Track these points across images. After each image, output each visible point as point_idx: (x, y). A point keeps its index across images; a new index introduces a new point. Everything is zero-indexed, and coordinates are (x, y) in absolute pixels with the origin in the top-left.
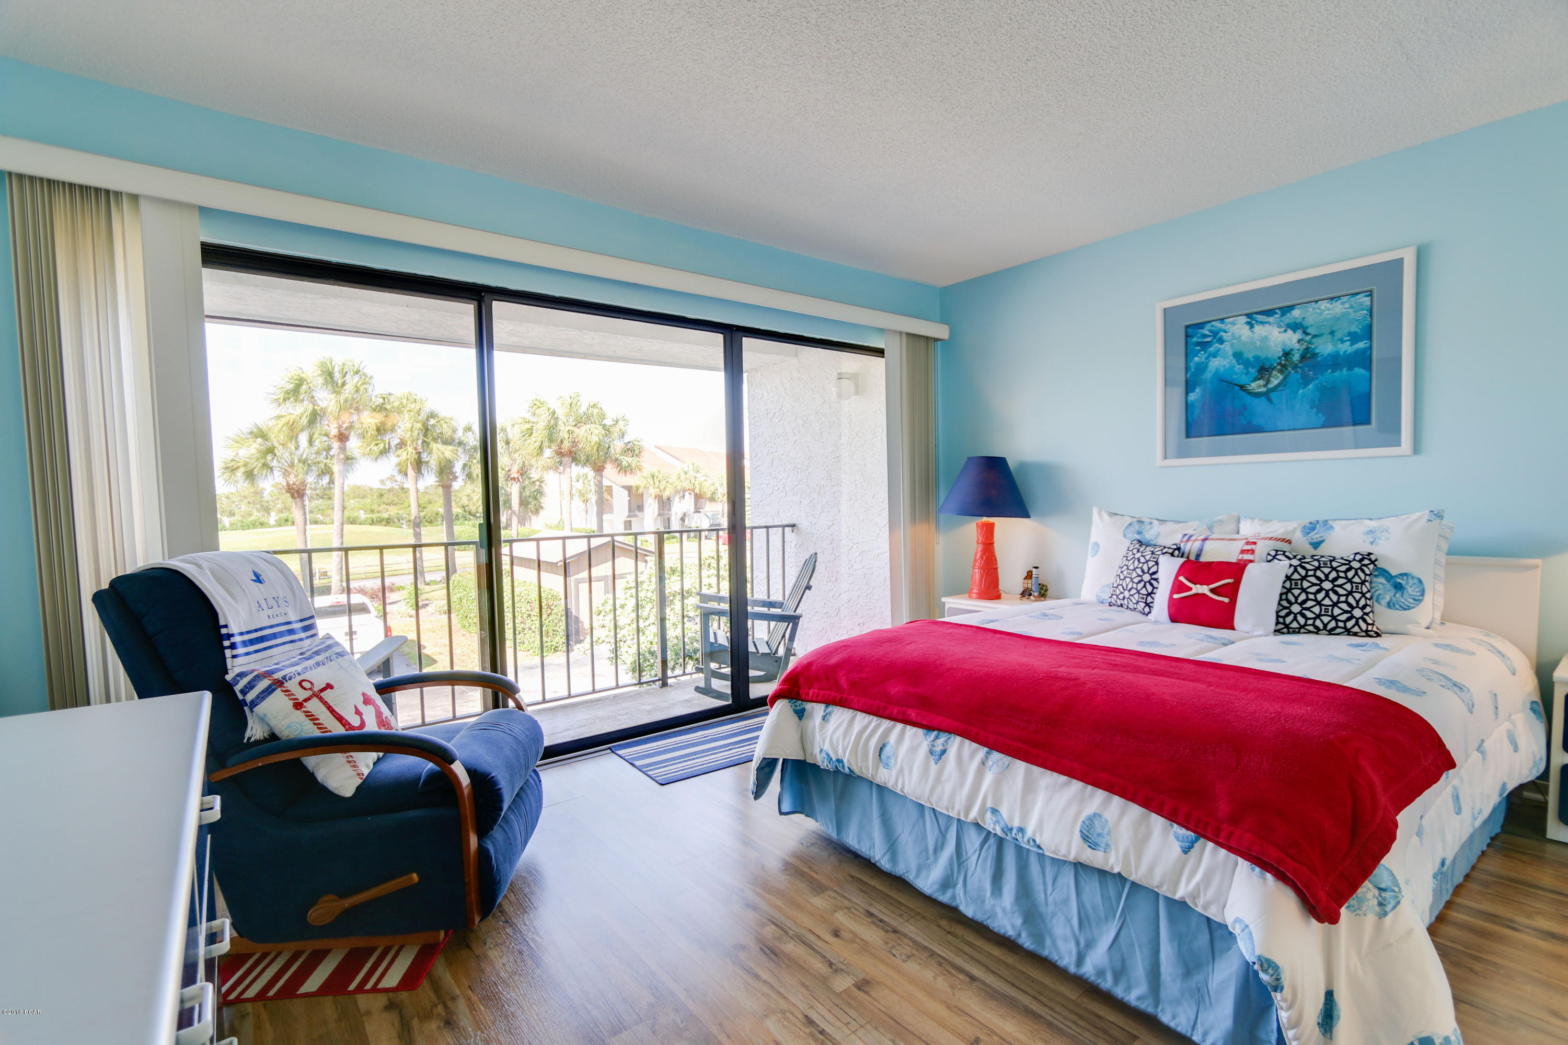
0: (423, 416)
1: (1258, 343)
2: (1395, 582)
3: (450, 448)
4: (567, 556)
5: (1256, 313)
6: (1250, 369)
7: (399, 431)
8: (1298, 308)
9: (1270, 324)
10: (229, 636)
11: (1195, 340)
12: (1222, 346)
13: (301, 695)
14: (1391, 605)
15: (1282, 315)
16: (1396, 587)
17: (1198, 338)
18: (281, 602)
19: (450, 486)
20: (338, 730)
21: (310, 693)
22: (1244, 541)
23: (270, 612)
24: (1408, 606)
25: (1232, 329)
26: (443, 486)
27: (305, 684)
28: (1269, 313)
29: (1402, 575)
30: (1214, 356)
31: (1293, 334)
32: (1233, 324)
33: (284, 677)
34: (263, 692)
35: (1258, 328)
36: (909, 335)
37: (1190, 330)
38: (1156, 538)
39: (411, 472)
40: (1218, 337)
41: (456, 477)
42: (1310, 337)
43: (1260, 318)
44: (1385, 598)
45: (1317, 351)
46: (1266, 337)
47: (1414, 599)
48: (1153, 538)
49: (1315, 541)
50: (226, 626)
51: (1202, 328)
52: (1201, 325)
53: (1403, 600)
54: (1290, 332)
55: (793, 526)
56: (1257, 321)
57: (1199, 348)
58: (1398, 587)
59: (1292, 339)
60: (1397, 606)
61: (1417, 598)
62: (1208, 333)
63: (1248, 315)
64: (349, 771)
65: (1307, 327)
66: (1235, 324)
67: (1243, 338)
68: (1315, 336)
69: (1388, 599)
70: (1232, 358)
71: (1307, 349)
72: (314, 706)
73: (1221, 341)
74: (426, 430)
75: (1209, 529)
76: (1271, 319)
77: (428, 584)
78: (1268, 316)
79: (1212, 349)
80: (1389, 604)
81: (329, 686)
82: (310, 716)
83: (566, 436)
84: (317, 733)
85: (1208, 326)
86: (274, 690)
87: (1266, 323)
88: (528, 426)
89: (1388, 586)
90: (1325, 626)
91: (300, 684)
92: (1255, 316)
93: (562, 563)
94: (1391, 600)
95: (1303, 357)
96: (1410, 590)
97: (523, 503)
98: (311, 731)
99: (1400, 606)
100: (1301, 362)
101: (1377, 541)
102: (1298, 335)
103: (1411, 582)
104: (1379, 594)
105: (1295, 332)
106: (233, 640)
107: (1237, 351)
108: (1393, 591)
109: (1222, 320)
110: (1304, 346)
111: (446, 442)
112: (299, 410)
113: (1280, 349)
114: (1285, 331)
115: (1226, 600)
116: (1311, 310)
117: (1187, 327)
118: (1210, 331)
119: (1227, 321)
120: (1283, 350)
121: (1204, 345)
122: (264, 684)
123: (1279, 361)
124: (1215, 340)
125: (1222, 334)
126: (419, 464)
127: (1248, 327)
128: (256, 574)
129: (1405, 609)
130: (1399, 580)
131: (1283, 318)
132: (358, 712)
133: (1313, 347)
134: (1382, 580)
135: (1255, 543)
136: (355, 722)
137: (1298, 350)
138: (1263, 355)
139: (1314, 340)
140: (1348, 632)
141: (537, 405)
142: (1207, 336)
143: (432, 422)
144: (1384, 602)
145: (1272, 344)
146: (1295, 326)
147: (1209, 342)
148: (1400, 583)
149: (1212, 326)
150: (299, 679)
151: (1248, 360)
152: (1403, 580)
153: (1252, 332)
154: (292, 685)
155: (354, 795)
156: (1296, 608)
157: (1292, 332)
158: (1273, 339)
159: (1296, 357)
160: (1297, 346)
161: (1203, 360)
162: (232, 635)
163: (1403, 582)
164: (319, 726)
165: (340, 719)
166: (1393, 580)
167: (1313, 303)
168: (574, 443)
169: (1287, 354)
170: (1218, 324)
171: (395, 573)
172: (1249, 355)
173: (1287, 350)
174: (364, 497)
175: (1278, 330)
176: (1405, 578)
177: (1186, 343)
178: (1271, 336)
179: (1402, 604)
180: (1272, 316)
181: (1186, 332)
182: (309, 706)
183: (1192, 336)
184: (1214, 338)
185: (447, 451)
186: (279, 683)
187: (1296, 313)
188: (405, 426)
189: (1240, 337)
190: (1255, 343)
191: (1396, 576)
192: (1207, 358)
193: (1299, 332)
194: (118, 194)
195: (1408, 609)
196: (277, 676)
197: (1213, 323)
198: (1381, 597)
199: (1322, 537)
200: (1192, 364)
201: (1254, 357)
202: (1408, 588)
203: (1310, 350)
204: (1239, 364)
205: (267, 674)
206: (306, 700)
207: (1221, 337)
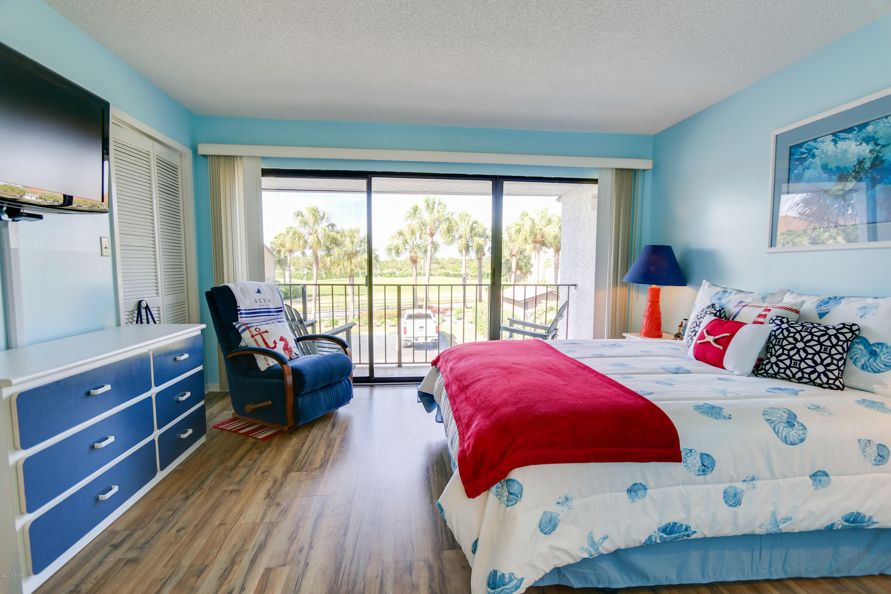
0: (470, 223)
1: (840, 155)
2: (871, 349)
3: (483, 239)
4: (526, 298)
5: (840, 132)
6: (832, 177)
7: (460, 231)
8: (872, 125)
9: (849, 139)
10: (240, 310)
11: (796, 157)
12: (814, 160)
13: (255, 333)
14: (865, 367)
15: (859, 131)
16: (871, 353)
17: (798, 155)
18: (266, 301)
19: (482, 259)
20: (263, 346)
21: (258, 333)
22: (764, 309)
23: (260, 304)
24: (879, 370)
25: (821, 147)
26: (478, 259)
27: (257, 330)
28: (849, 130)
29: (878, 344)
30: (808, 169)
31: (867, 146)
32: (823, 142)
33: (251, 326)
34: (243, 330)
35: (840, 144)
36: (617, 169)
37: (793, 150)
38: (727, 303)
39: (464, 252)
40: (811, 153)
41: (485, 254)
42: (880, 147)
43: (842, 135)
44: (861, 362)
45: (884, 158)
46: (846, 151)
47: (885, 365)
48: (725, 303)
49: (823, 312)
50: (239, 307)
51: (801, 148)
52: (800, 145)
53: (874, 364)
54: (864, 144)
55: (575, 285)
56: (839, 138)
57: (798, 163)
58: (873, 354)
59: (865, 150)
60: (869, 369)
61: (887, 364)
62: (805, 151)
63: (834, 134)
64: (264, 362)
65: (878, 139)
66: (824, 142)
67: (829, 153)
68: (884, 146)
69: (863, 362)
70: (820, 169)
71: (877, 158)
72: (258, 338)
73: (813, 156)
74: (472, 229)
75: (763, 299)
76: (850, 136)
77: (468, 308)
78: (848, 133)
79: (807, 163)
80: (863, 366)
81: (267, 332)
82: (255, 340)
83: (538, 232)
84: (256, 346)
85: (805, 146)
86: (246, 330)
87: (847, 139)
88: (518, 227)
89: (865, 352)
90: (794, 375)
91: (255, 329)
92: (838, 134)
93: (524, 302)
94: (865, 363)
95: (873, 165)
96: (882, 357)
97: (519, 267)
98: (255, 346)
99: (872, 369)
100: (871, 168)
101: (866, 315)
102: (871, 146)
103: (885, 350)
104: (857, 358)
105: (868, 144)
106: (241, 311)
107: (824, 163)
108: (868, 356)
109: (815, 140)
110: (875, 155)
111: (480, 236)
112: (415, 223)
113: (856, 159)
114: (861, 144)
115: (721, 348)
116: (882, 124)
117: (791, 148)
118: (806, 149)
119: (818, 140)
120: (858, 159)
121: (802, 160)
122: (244, 327)
123: (854, 169)
124: (809, 156)
125: (814, 150)
126: (467, 248)
127: (833, 143)
128: (258, 290)
129: (875, 372)
130: (875, 348)
131: (859, 134)
132: (275, 342)
133: (881, 155)
134: (861, 347)
135: (769, 310)
136: (272, 345)
137: (870, 159)
138: (842, 165)
139: (882, 149)
140: (812, 382)
141: (524, 215)
142: (804, 153)
143: (475, 225)
144: (859, 364)
145: (850, 155)
146: (867, 140)
147: (805, 158)
148: (875, 350)
149: (808, 145)
150: (256, 327)
151: (831, 169)
152: (878, 348)
153: (836, 147)
154: (252, 329)
155: (264, 371)
156: (773, 359)
157: (866, 144)
158: (851, 151)
159: (867, 165)
160: (869, 155)
161: (800, 171)
162: (241, 310)
163: (878, 350)
164: (258, 344)
165: (266, 343)
166: (869, 348)
167: (884, 119)
168: (543, 236)
169: (860, 162)
170: (812, 143)
171: (457, 301)
172: (832, 166)
173: (861, 159)
174: (454, 264)
175: (856, 143)
176: (880, 347)
177: (790, 159)
178: (849, 149)
179: (874, 368)
180: (851, 133)
181: (790, 151)
182: (256, 337)
183: (794, 154)
184: (809, 155)
185: (481, 241)
186: (248, 328)
187: (870, 128)
188: (463, 229)
189: (827, 152)
190: (838, 156)
191: (873, 345)
192: (804, 170)
193: (872, 143)
194: (237, 156)
195: (878, 372)
196: (249, 325)
197: (809, 143)
198: (858, 360)
199: (828, 309)
200: (792, 175)
201: (836, 167)
202: (881, 355)
203: (879, 158)
204: (824, 174)
205: (246, 324)
206: (256, 335)
207: (814, 153)
